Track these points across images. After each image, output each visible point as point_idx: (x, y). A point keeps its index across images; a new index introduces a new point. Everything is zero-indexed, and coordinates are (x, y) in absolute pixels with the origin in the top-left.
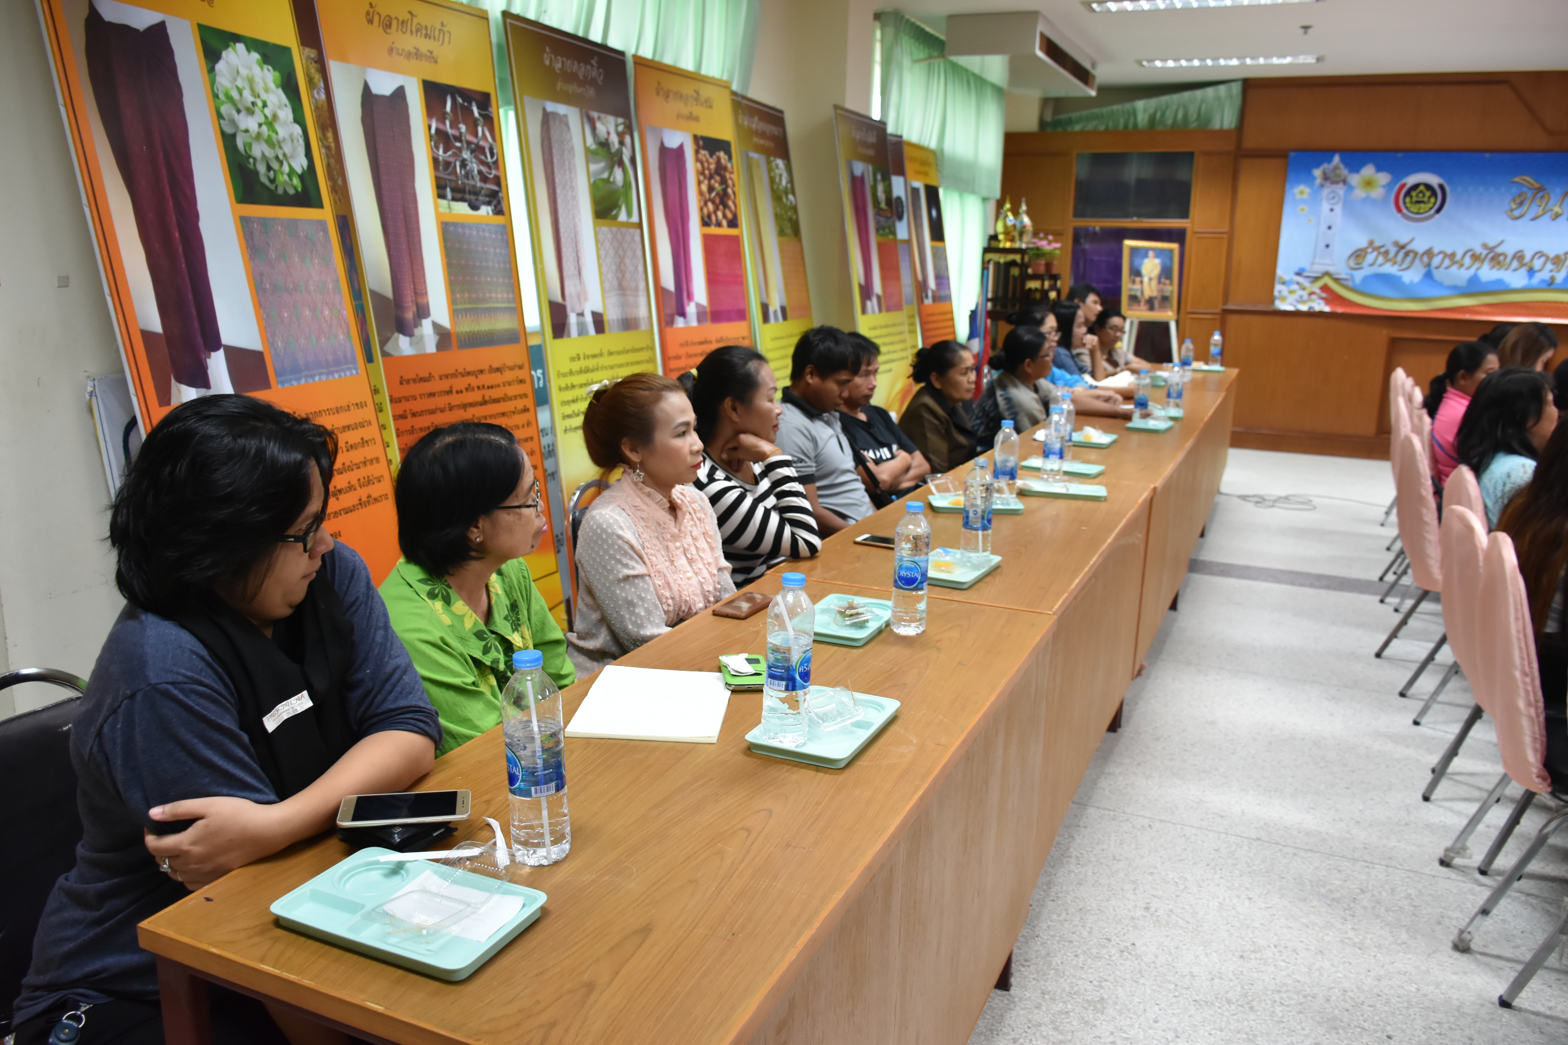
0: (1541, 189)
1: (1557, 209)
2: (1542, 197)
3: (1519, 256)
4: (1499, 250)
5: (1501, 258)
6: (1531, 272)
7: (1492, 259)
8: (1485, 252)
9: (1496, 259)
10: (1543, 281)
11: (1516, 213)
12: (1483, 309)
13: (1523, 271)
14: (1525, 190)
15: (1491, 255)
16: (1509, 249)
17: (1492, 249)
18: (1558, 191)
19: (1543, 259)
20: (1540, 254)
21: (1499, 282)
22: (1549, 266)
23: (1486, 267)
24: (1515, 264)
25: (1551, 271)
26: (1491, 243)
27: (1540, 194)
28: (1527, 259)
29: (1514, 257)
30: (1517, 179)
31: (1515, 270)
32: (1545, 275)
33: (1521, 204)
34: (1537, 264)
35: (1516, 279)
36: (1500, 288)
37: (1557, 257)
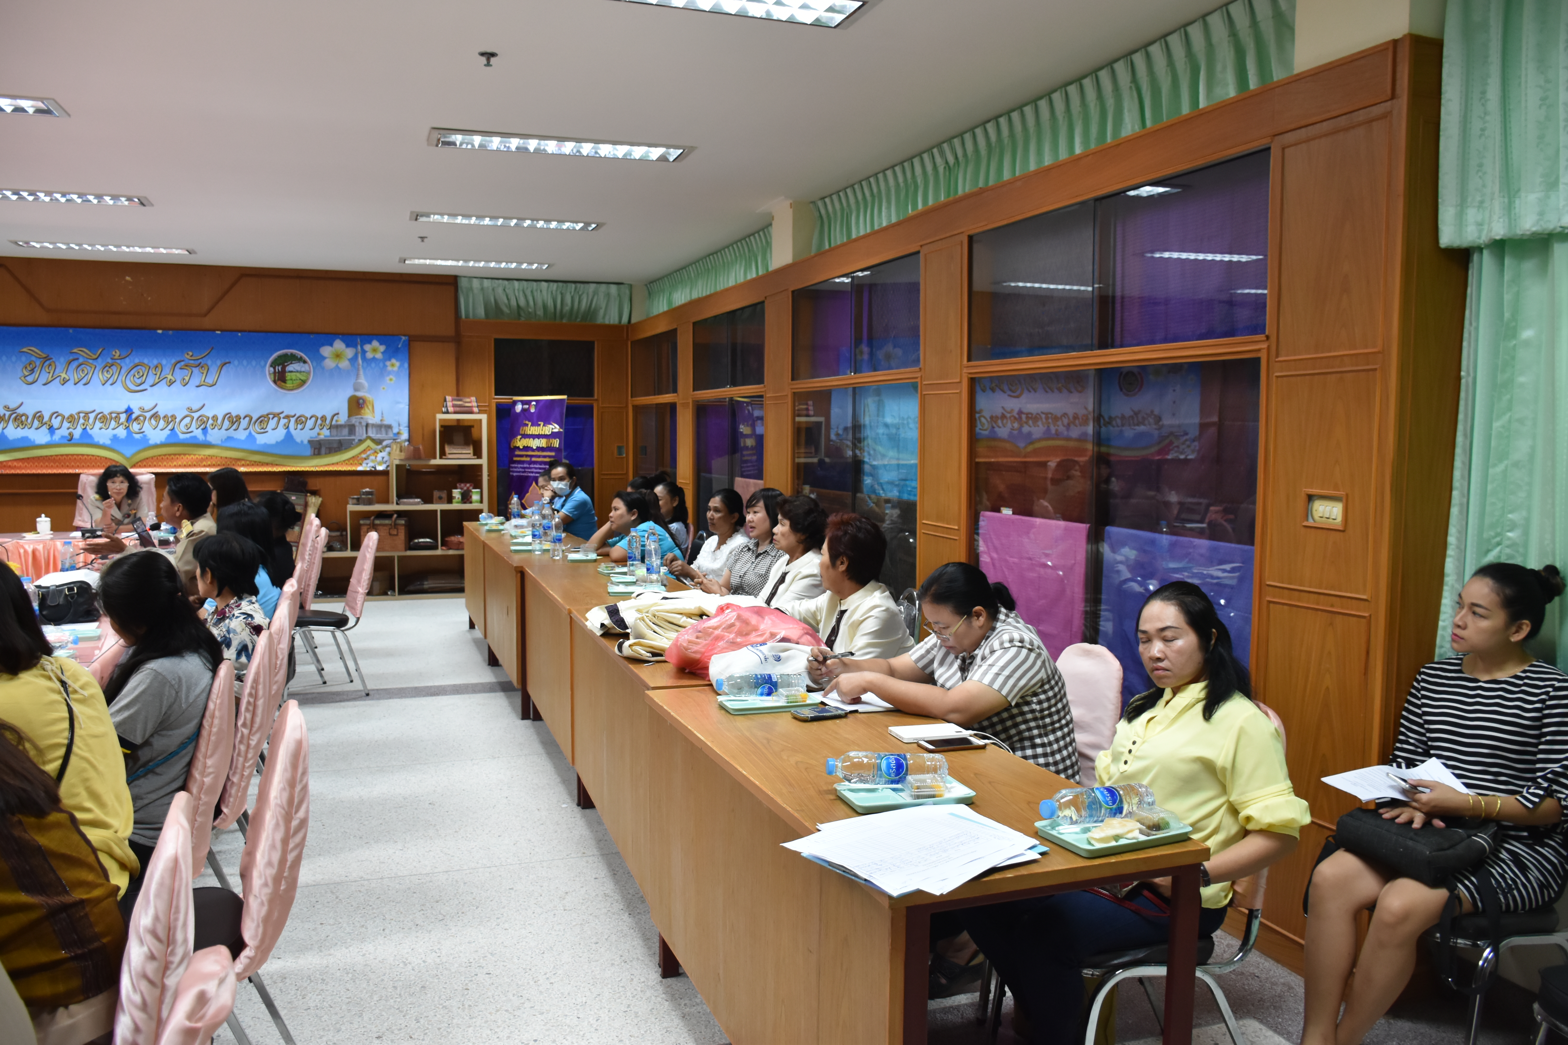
0: (47, 358)
1: (63, 375)
2: (50, 365)
3: (38, 416)
4: (20, 411)
5: (23, 418)
6: (51, 429)
7: (15, 419)
8: (8, 414)
9: (20, 420)
10: (63, 437)
11: (30, 379)
12: (15, 464)
13: (45, 429)
14: (33, 358)
15: (14, 415)
16: (29, 409)
17: (14, 411)
18: (62, 359)
19: (60, 418)
20: (56, 414)
21: (25, 439)
22: (66, 424)
23: (11, 426)
24: (36, 423)
25: (68, 429)
26: (12, 406)
27: (48, 363)
28: (46, 419)
29: (34, 416)
30: (25, 350)
31: (37, 429)
32: (64, 432)
33: (32, 371)
34: (56, 422)
35: (40, 436)
36: (26, 445)
37: (71, 416)
